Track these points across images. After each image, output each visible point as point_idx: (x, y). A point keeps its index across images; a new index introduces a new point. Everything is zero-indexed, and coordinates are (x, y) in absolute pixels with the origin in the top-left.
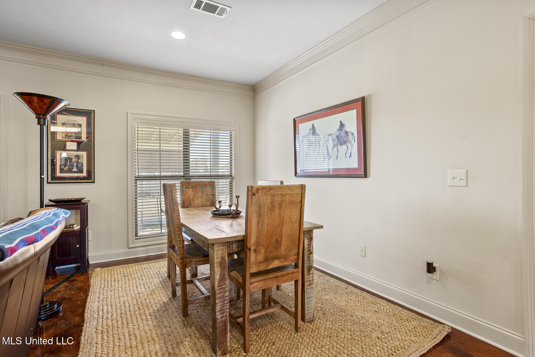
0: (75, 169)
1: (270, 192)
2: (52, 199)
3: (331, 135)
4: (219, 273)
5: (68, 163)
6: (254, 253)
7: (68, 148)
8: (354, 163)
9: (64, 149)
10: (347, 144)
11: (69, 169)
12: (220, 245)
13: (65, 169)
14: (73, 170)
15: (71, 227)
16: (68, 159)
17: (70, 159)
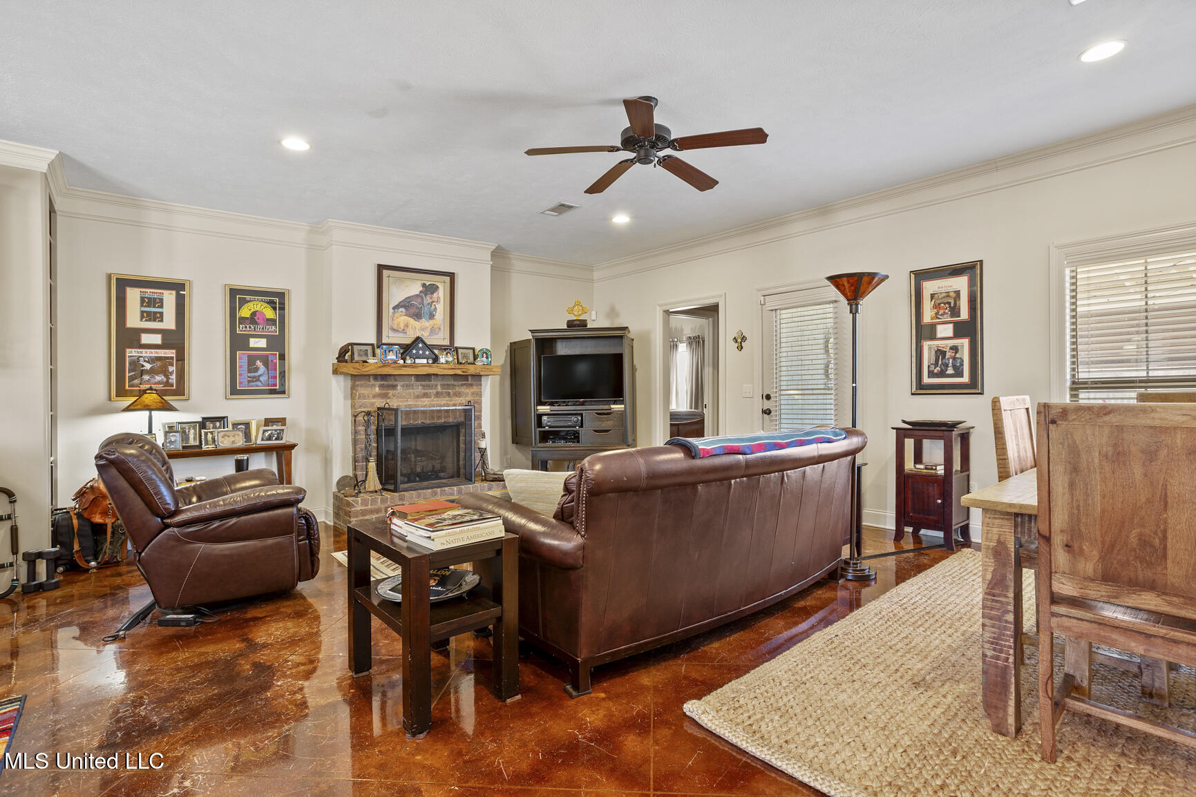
0: (950, 371)
1: (1107, 418)
2: (907, 420)
4: (993, 569)
5: (940, 360)
6: (1064, 551)
7: (939, 335)
9: (933, 337)
11: (942, 370)
12: (996, 516)
13: (936, 371)
14: (948, 372)
15: (934, 468)
16: (940, 353)
17: (944, 353)
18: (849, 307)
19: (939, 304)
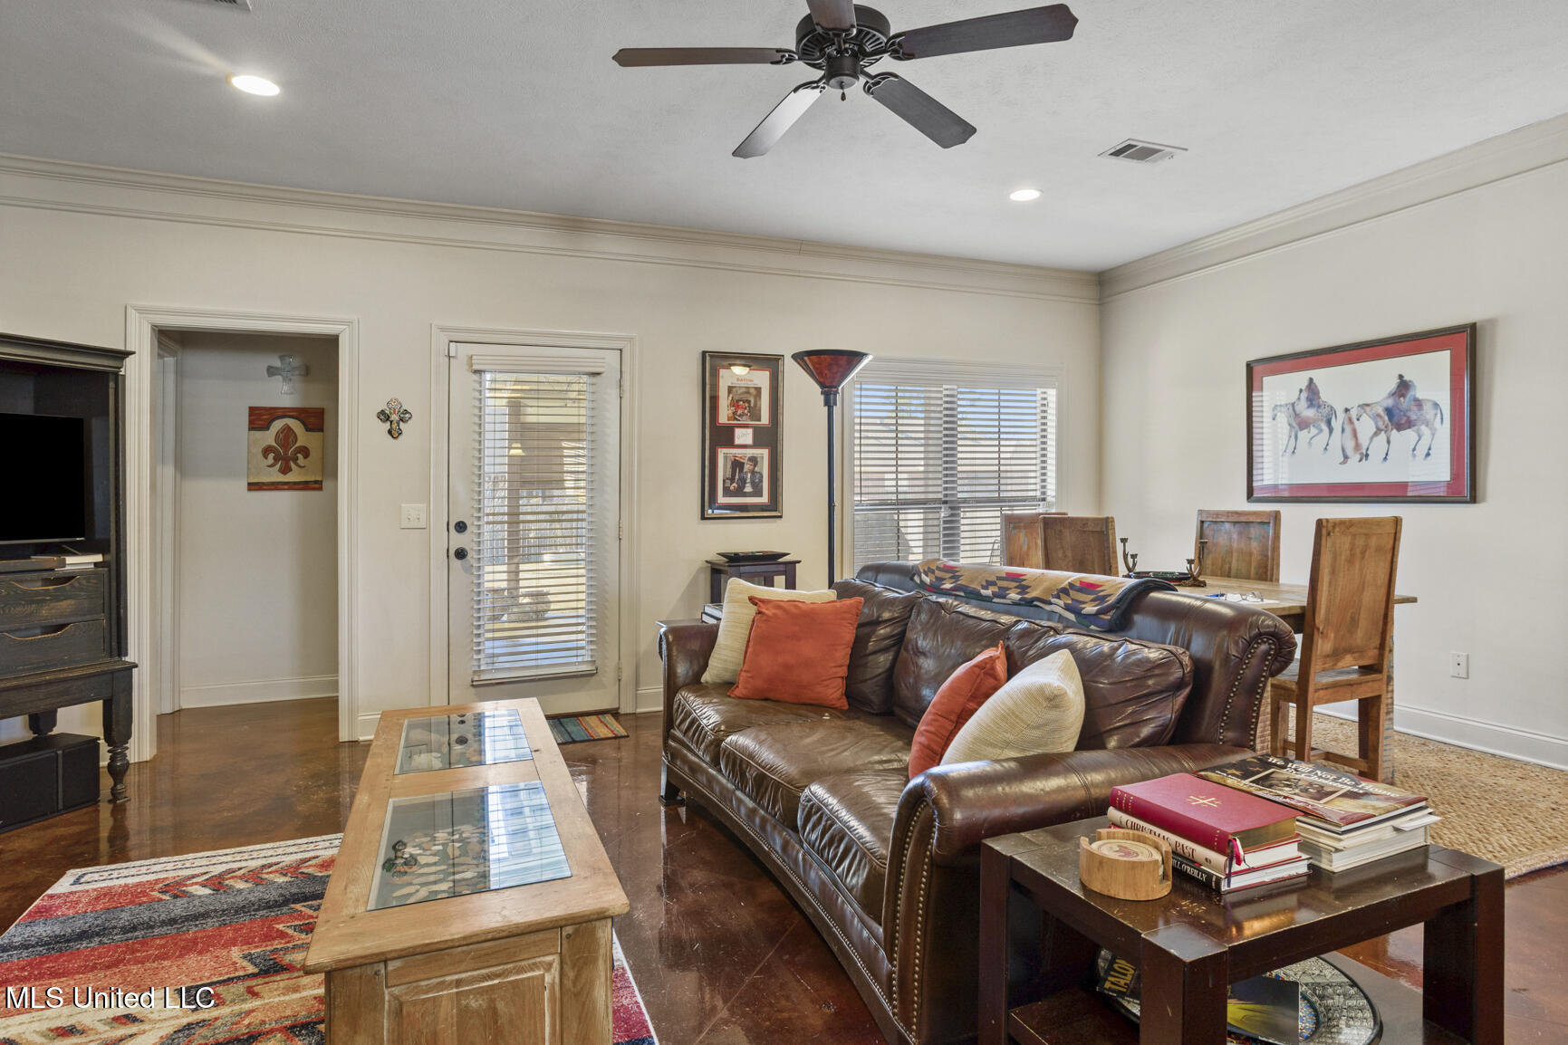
0: (748, 488)
3: (1368, 405)
5: (737, 474)
7: (737, 441)
8: (1439, 470)
9: (730, 443)
10: (1418, 430)
11: (739, 486)
13: (732, 488)
14: (745, 490)
16: (737, 465)
17: (741, 465)
18: (822, 397)
19: (738, 401)
